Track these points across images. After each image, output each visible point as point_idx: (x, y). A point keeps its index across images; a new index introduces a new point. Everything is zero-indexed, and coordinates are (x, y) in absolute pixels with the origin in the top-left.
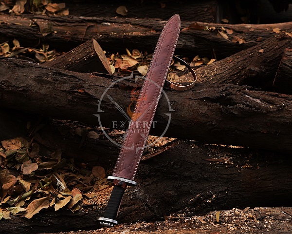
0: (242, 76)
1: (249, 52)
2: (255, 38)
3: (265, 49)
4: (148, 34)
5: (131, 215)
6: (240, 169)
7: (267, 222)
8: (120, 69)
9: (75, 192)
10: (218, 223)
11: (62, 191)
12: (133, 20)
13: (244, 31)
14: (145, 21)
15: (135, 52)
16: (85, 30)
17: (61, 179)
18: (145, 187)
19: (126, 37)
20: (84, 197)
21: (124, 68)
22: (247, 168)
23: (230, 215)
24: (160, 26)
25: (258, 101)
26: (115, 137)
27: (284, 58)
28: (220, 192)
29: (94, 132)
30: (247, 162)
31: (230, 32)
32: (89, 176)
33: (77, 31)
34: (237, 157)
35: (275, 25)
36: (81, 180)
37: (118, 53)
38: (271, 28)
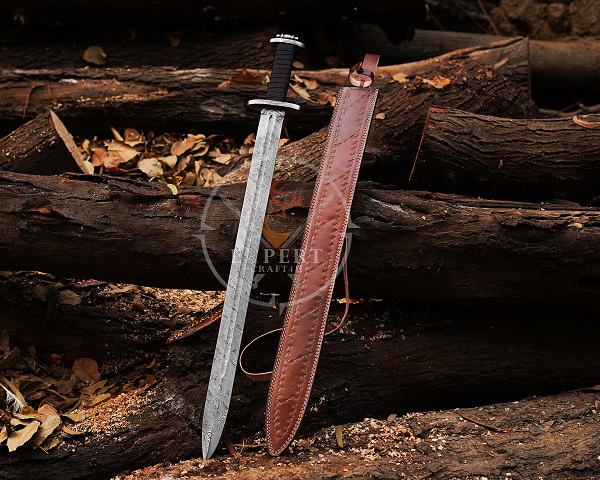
3: (387, 112)
4: (153, 96)
5: (162, 449)
6: (369, 342)
7: (435, 440)
8: (104, 167)
9: (46, 413)
10: (341, 449)
11: (17, 412)
12: (120, 71)
13: (339, 81)
14: (146, 73)
15: (130, 133)
16: (28, 96)
17: (13, 388)
18: (185, 390)
19: (110, 106)
20: (65, 421)
21: (112, 166)
22: (382, 339)
23: (363, 431)
24: (175, 79)
25: (397, 208)
26: (112, 299)
27: (430, 126)
28: (333, 390)
29: (69, 291)
30: (380, 329)
31: (312, 85)
32: (68, 378)
33: (11, 98)
34: (360, 321)
35: (396, 67)
36: (53, 387)
37: (96, 138)
38: (389, 74)
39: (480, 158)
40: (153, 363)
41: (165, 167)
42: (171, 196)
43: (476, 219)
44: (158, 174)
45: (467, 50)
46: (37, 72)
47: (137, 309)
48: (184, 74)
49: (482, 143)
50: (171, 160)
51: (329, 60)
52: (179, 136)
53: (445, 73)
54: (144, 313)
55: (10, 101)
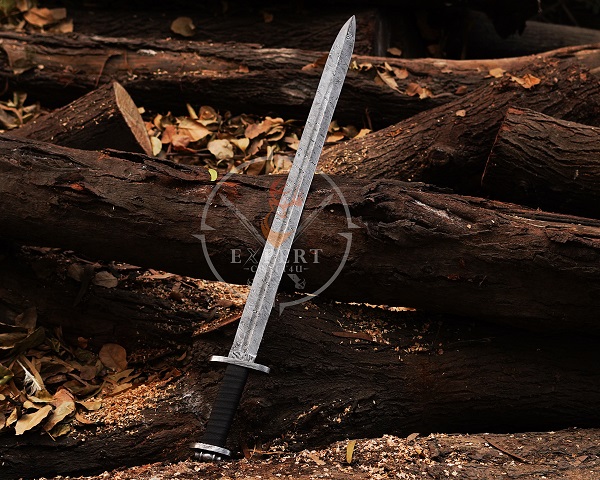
0: (420, 163)
1: (436, 115)
2: (452, 87)
3: (468, 109)
4: (233, 74)
5: (174, 447)
6: (403, 355)
7: (451, 465)
8: (172, 146)
9: (62, 398)
10: (349, 465)
11: (34, 395)
12: (202, 45)
13: (431, 72)
14: (229, 49)
15: (206, 111)
16: (103, 64)
17: (33, 369)
18: (204, 388)
19: (187, 81)
20: (79, 408)
21: (180, 144)
22: (418, 352)
23: (377, 448)
24: (258, 58)
25: (442, 214)
26: (150, 285)
27: (505, 128)
28: (360, 402)
29: (106, 273)
30: (417, 341)
31: (402, 75)
32: (93, 364)
33: (86, 65)
34: (397, 330)
35: (495, 61)
36: (76, 372)
37: (169, 113)
38: (486, 68)
39: (555, 166)
40: (184, 356)
41: (237, 150)
42: (209, 183)
43: (525, 232)
44: (228, 156)
45: (573, 48)
46: (115, 40)
47: (175, 298)
48: (268, 53)
49: (558, 150)
50: (243, 143)
51: (431, 48)
52: (257, 118)
53: (536, 72)
54: (182, 303)
55: (84, 69)
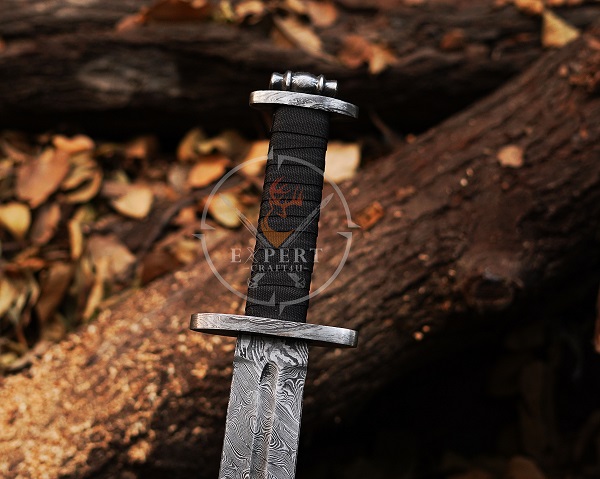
1: (450, 160)
3: (525, 142)
31: (326, 15)
